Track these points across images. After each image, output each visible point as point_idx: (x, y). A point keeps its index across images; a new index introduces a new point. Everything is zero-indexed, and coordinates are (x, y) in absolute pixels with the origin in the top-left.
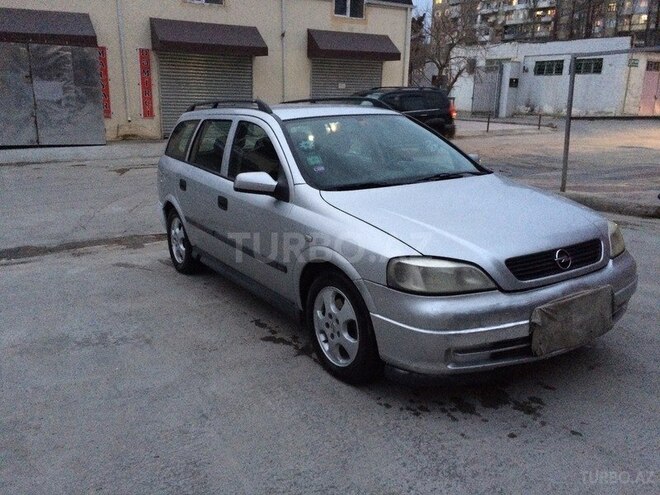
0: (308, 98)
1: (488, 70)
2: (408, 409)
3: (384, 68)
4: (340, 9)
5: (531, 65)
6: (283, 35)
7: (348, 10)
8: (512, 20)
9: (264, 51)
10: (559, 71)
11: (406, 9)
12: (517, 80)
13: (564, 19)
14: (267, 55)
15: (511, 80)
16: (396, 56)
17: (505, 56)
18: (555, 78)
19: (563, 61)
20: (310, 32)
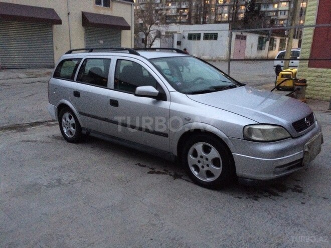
0: (84, 48)
1: (167, 36)
2: (250, 198)
3: (122, 34)
4: (98, 2)
5: (186, 35)
6: (69, 14)
7: (103, 3)
8: (169, 13)
9: (59, 22)
10: (199, 38)
11: (131, 5)
12: (180, 42)
13: (193, 14)
14: (61, 24)
15: (178, 42)
16: (128, 28)
17: (174, 31)
18: (197, 41)
19: (200, 34)
20: (83, 14)
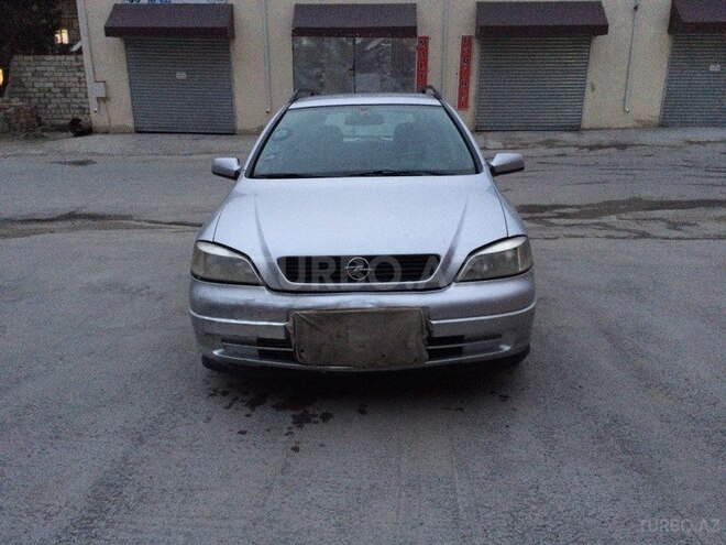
6: (636, 8)
9: (603, 30)
